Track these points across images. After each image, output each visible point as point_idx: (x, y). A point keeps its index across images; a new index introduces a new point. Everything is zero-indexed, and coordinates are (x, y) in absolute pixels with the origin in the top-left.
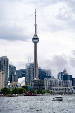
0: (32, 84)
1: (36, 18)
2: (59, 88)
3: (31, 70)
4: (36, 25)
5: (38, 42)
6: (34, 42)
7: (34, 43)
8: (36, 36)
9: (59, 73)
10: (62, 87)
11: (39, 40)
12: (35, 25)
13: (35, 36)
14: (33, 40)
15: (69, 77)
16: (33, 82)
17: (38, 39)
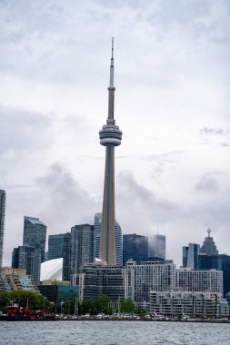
0: (78, 278)
1: (112, 67)
2: (173, 293)
3: (86, 231)
4: (114, 89)
5: (117, 144)
6: (103, 144)
7: (105, 148)
8: (113, 123)
9: (187, 248)
10: (185, 293)
11: (120, 139)
12: (109, 89)
13: (108, 123)
14: (101, 138)
15: (220, 261)
16: (84, 271)
17: (118, 135)
